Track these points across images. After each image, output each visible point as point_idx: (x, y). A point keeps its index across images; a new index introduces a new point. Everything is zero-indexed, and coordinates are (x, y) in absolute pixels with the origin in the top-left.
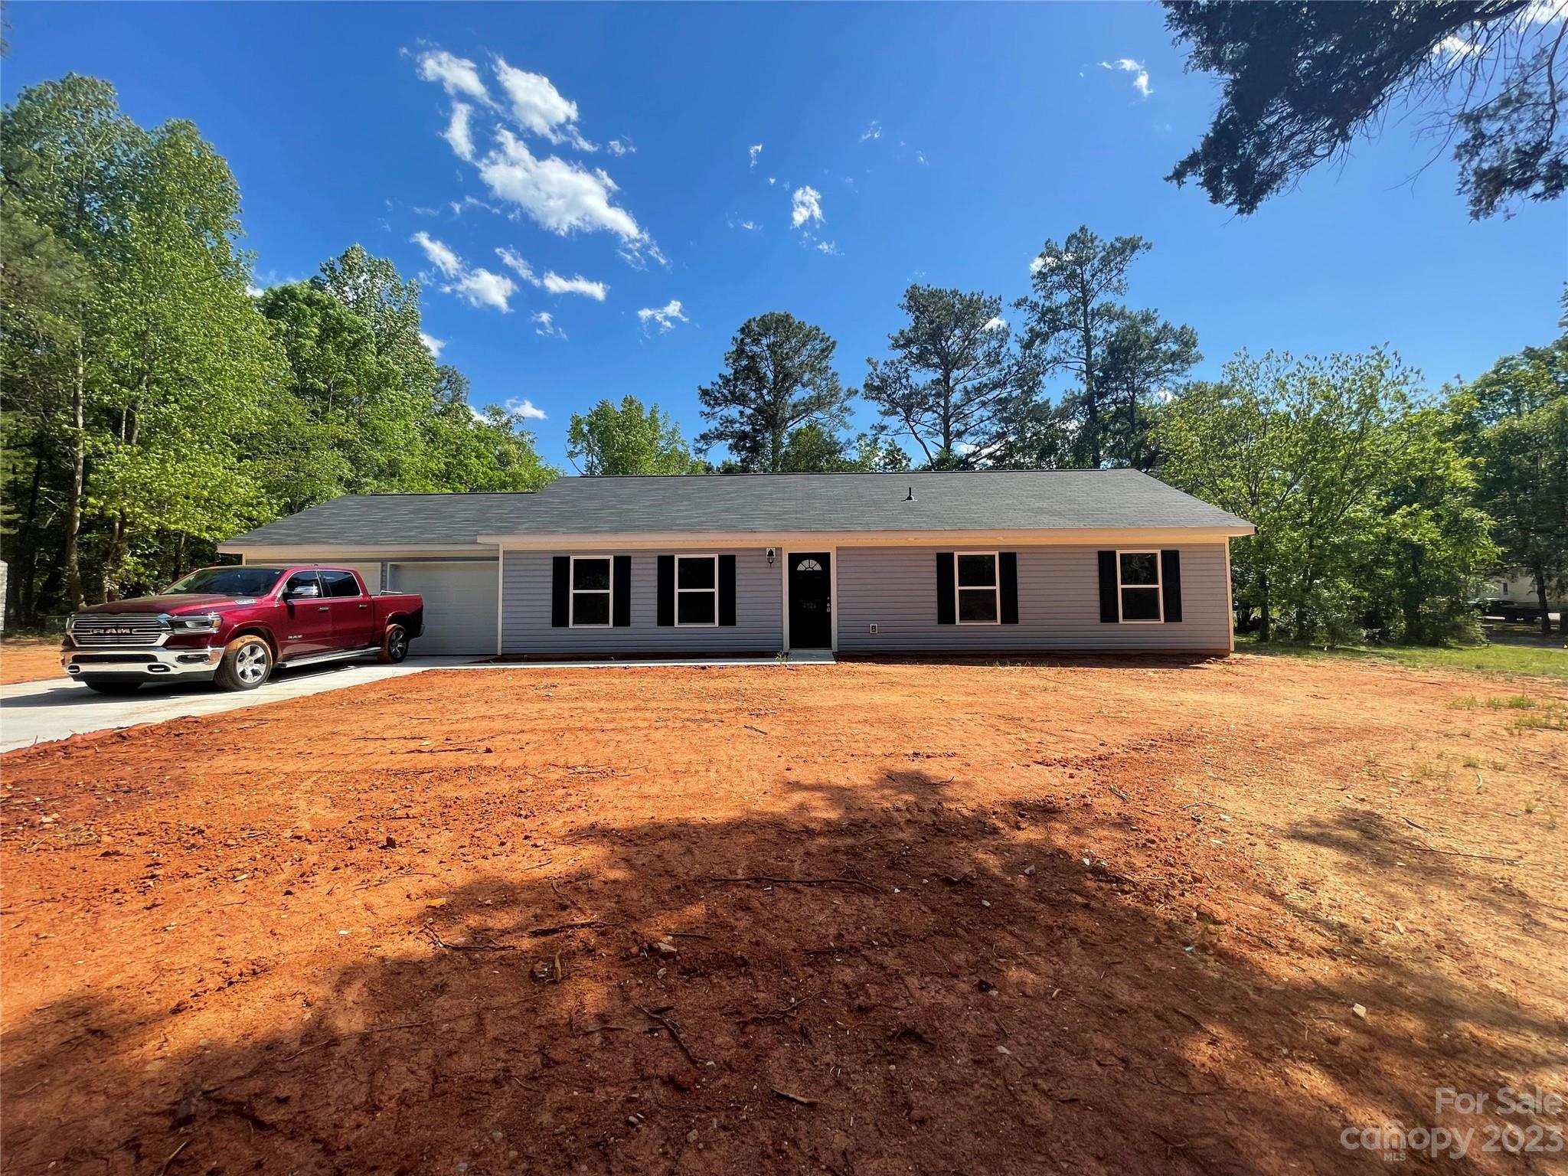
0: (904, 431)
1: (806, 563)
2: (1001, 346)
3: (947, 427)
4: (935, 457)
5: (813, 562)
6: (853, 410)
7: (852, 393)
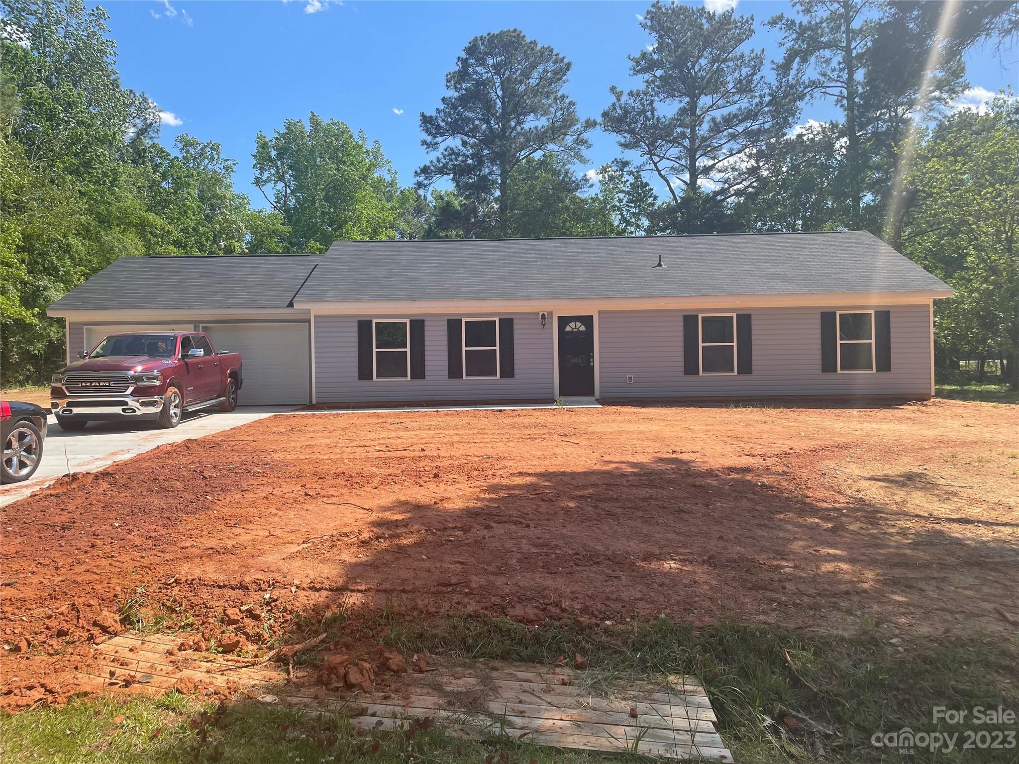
0: (647, 167)
1: (572, 325)
2: (754, 74)
3: (693, 160)
4: (680, 194)
5: (578, 324)
6: (590, 142)
7: (590, 124)
